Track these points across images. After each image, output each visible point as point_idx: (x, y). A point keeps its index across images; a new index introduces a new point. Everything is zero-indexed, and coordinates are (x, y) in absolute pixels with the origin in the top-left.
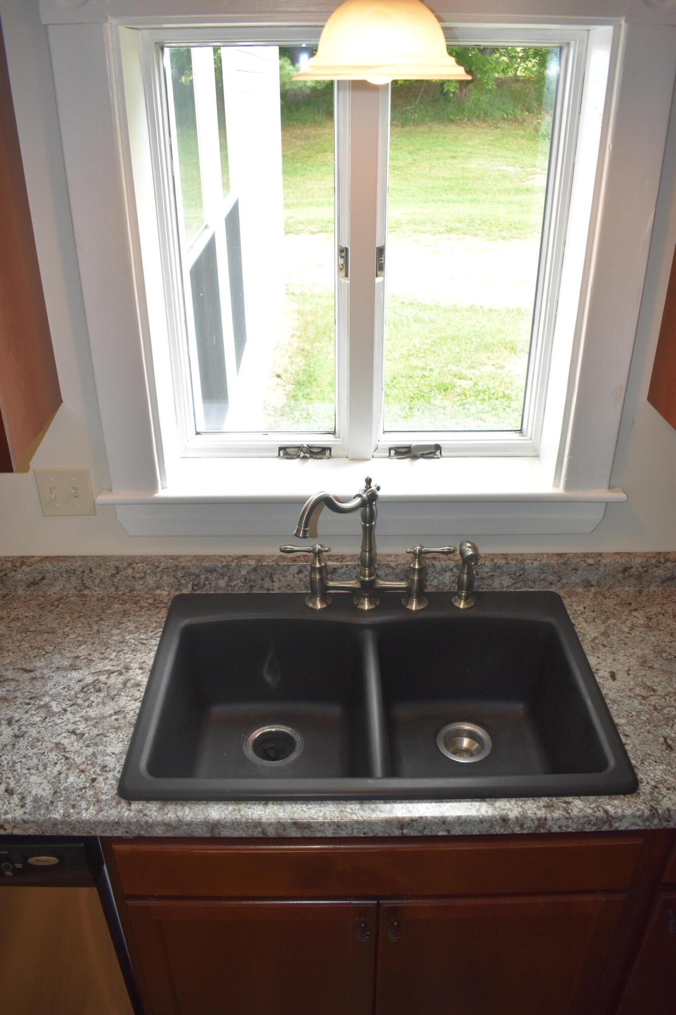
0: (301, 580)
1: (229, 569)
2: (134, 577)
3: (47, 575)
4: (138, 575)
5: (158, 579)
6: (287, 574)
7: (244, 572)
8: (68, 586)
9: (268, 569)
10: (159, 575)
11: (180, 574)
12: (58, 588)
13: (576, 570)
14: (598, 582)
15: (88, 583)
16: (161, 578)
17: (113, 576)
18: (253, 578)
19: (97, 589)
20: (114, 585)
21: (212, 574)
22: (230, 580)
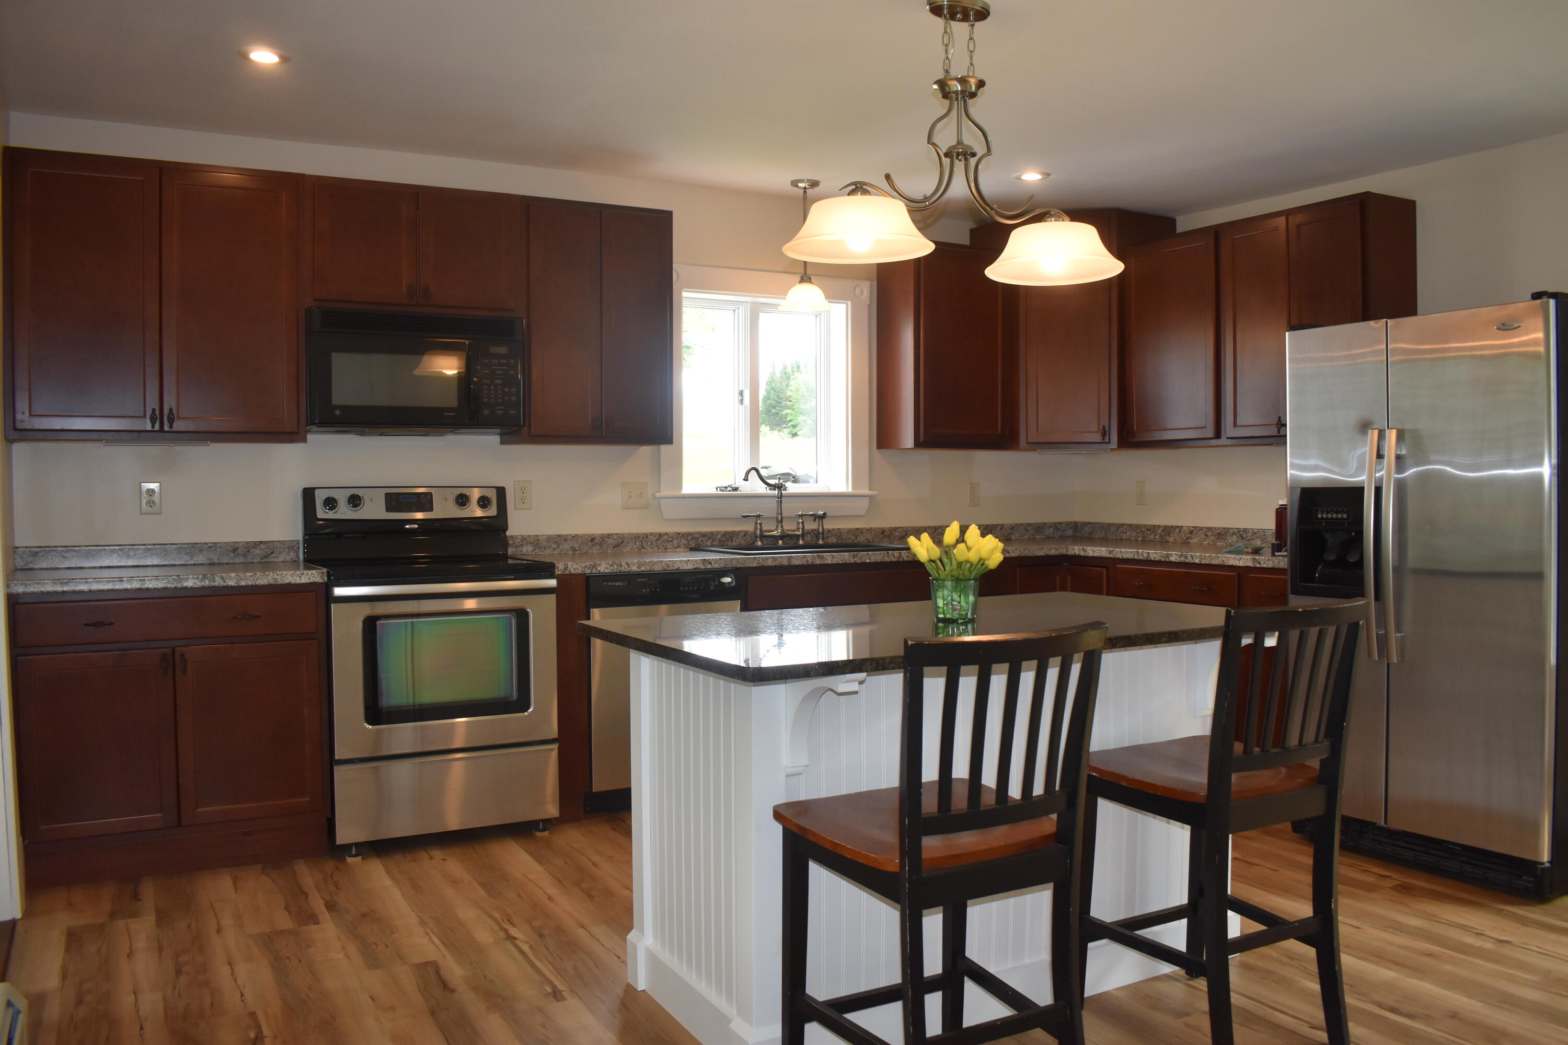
0: (745, 541)
1: (712, 534)
2: (667, 541)
3: (625, 540)
4: (669, 539)
5: (679, 541)
6: (739, 537)
7: (719, 537)
8: (634, 547)
9: (730, 534)
10: (680, 539)
11: (690, 538)
12: (629, 548)
13: (862, 532)
14: (873, 540)
15: (645, 545)
16: (680, 540)
17: (658, 540)
18: (723, 539)
19: (648, 548)
20: (657, 546)
21: (704, 537)
22: (713, 541)
